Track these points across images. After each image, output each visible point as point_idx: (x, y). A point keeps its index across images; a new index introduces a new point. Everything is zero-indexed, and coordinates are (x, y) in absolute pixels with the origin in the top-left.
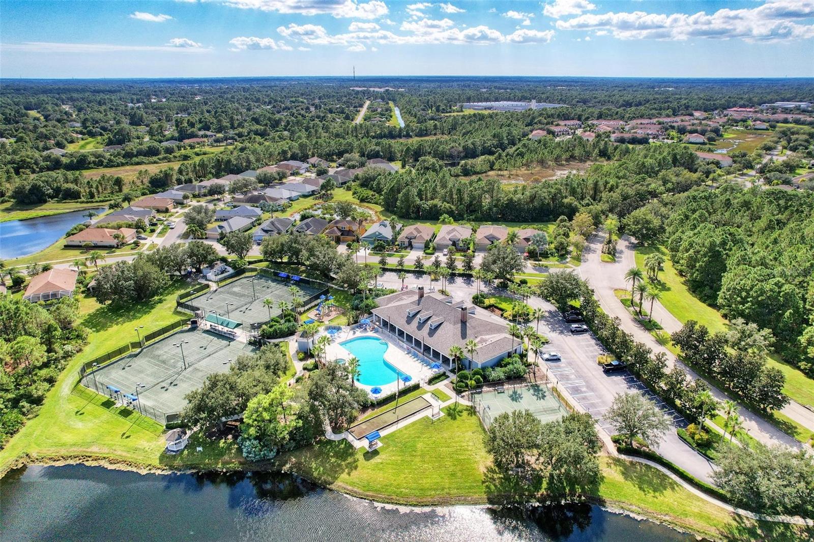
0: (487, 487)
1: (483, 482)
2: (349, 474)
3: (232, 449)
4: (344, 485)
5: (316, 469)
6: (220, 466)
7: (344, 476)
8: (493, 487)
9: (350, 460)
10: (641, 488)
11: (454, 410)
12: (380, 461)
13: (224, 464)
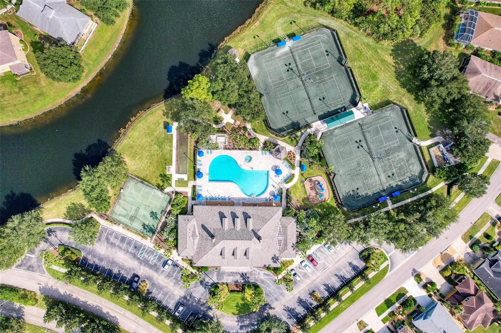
0: (118, 154)
1: (120, 154)
2: (163, 111)
3: (213, 75)
4: (160, 106)
5: (176, 101)
6: (208, 67)
7: (164, 109)
8: (116, 156)
9: (170, 115)
10: (74, 204)
11: (167, 180)
12: (160, 126)
13: (207, 69)
